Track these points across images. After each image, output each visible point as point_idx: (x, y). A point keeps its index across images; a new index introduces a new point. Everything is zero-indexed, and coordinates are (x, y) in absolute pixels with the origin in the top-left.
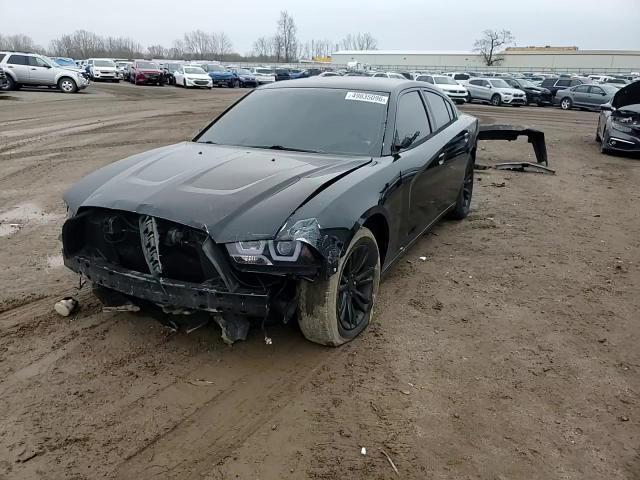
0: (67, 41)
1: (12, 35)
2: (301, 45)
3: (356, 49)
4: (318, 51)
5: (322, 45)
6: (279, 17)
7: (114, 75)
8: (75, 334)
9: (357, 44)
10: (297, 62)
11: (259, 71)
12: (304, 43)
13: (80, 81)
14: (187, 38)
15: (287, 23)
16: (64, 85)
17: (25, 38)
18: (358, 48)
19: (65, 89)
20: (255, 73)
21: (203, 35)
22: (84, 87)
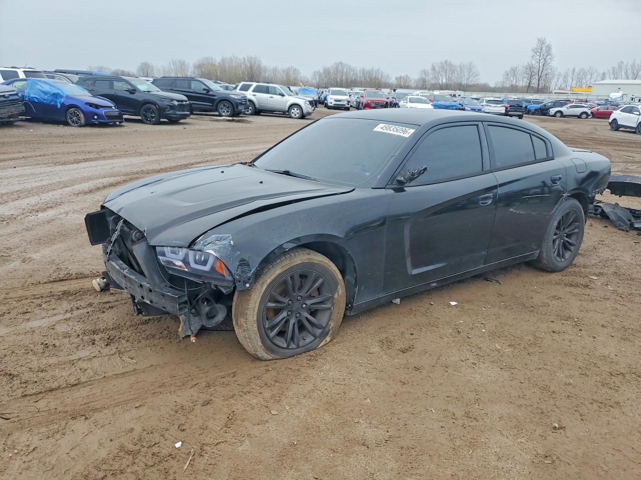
0: (327, 72)
1: (286, 67)
2: (559, 75)
3: (628, 78)
4: (580, 81)
5: (585, 74)
6: (534, 44)
7: (345, 103)
8: (90, 305)
9: (630, 72)
10: (551, 92)
11: (489, 101)
12: (563, 71)
13: (307, 108)
14: (434, 69)
15: (543, 50)
16: (293, 111)
17: (295, 70)
18: (630, 76)
19: (293, 115)
20: (484, 103)
21: (450, 65)
22: (309, 114)
